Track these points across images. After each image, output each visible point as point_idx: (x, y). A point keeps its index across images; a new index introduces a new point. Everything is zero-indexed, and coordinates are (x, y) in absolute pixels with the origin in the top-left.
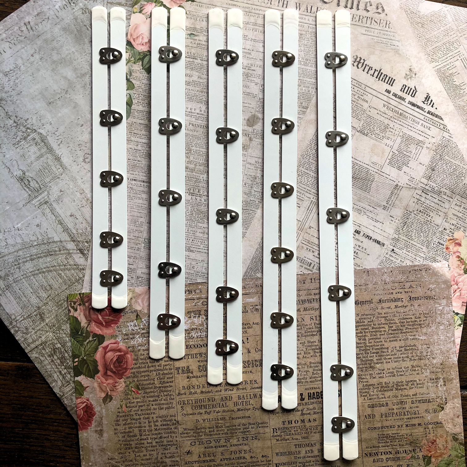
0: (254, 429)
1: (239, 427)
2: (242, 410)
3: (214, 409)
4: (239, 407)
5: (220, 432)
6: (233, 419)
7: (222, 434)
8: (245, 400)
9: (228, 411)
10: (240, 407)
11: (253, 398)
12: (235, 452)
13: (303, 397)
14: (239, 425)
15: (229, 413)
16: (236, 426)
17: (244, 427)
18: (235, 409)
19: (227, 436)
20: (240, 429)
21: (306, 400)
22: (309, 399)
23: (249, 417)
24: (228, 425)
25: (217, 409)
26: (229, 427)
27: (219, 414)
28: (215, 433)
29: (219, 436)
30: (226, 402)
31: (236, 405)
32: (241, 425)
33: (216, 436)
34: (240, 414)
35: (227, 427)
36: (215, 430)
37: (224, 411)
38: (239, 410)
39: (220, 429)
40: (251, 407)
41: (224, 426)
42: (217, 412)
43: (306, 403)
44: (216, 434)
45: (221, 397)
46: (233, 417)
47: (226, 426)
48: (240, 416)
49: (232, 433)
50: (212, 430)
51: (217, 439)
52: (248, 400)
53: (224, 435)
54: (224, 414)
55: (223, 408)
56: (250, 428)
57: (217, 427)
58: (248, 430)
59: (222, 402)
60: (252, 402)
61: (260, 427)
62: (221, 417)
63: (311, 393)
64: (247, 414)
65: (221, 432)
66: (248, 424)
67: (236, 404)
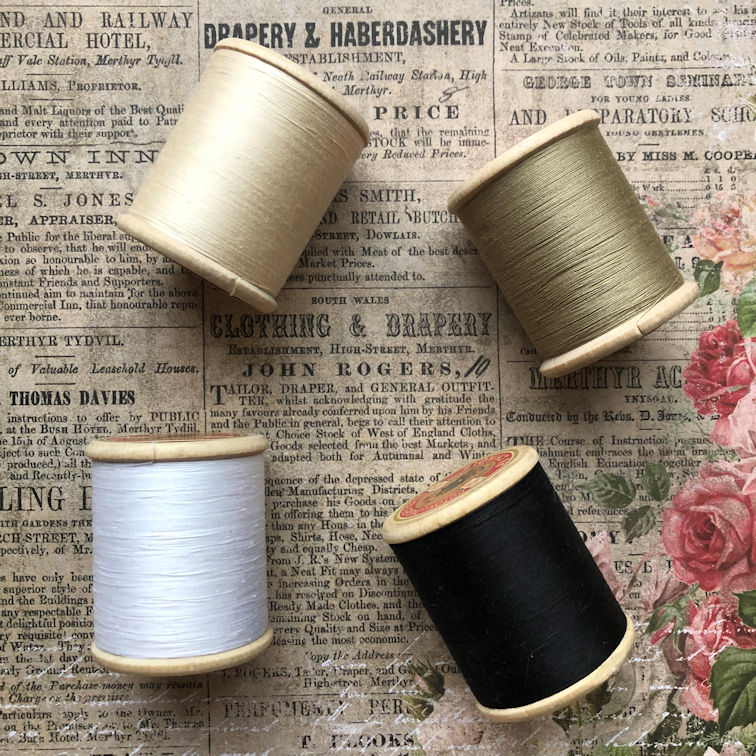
0: (146, 128)
1: (99, 118)
2: (112, 62)
3: (21, 50)
4: (103, 51)
5: (36, 128)
6: (81, 87)
7: (44, 134)
8: (123, 31)
9: (67, 61)
10: (109, 51)
11: (152, 25)
12: (82, 199)
13: (315, 36)
14: (100, 111)
15: (69, 69)
16: (89, 111)
17: (117, 117)
18: (92, 56)
19: (59, 141)
20: (101, 123)
21: (325, 46)
22: (333, 45)
23: (135, 86)
24: (65, 105)
25: (31, 53)
26: (66, 113)
27: (36, 69)
28: (19, 130)
29: (32, 141)
30: (61, 30)
31: (92, 44)
32: (107, 111)
33: (24, 141)
34: (106, 74)
35: (60, 113)
36: (22, 120)
37: (53, 60)
38: (102, 60)
39: (37, 118)
40: (143, 54)
41: (50, 111)
42: (30, 63)
43: (323, 58)
44: (23, 134)
45: (45, 13)
46: (83, 81)
47: (57, 109)
48: (103, 81)
49: (74, 135)
50: (12, 118)
51: (26, 149)
52: (134, 31)
53: (48, 140)
54: (53, 69)
55: (51, 51)
56: (136, 121)
57: (28, 110)
58: (128, 128)
59: (48, 30)
60: (146, 36)
61: (167, 123)
62: (43, 79)
63: (340, 25)
64: (128, 75)
65: (40, 130)
66: (129, 110)
67: (93, 40)
